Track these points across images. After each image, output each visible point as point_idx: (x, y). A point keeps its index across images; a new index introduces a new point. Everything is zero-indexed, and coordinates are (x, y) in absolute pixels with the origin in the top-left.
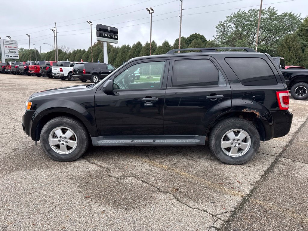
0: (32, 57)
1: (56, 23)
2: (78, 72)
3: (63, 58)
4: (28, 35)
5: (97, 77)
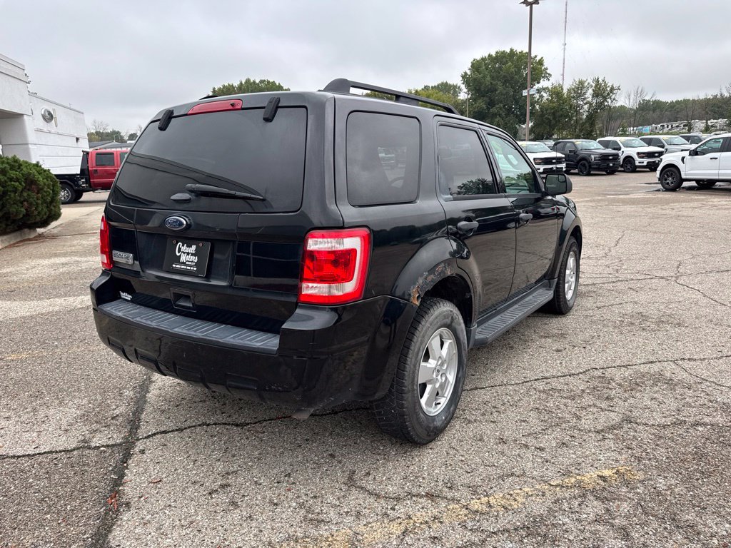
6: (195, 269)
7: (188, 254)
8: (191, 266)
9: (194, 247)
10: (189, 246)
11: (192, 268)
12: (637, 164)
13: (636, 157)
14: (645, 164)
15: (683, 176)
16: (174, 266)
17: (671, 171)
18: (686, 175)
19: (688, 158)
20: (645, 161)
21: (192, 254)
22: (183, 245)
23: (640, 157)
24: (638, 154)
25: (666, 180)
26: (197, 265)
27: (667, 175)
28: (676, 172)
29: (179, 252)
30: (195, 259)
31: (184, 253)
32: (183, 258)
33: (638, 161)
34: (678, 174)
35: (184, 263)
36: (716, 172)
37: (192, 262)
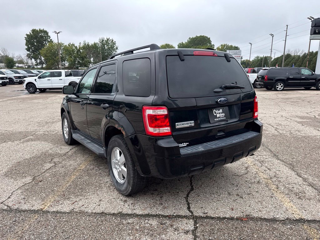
0: (260, 64)
1: (287, 26)
2: (260, 79)
3: (290, 64)
4: (251, 44)
5: (282, 85)
6: (225, 118)
7: (220, 113)
8: (223, 118)
9: (221, 110)
10: (219, 110)
11: (224, 118)
12: (15, 81)
13: (14, 78)
14: (18, 81)
15: (37, 87)
16: (215, 120)
17: (31, 85)
18: (38, 86)
19: (37, 80)
20: (18, 80)
21: (221, 113)
22: (216, 111)
23: (16, 78)
24: (14, 77)
25: (29, 89)
26: (225, 116)
27: (30, 87)
28: (34, 85)
29: (215, 114)
30: (224, 114)
31: (218, 113)
32: (218, 116)
33: (15, 80)
34: (34, 86)
35: (219, 117)
36: (51, 85)
37: (223, 116)
